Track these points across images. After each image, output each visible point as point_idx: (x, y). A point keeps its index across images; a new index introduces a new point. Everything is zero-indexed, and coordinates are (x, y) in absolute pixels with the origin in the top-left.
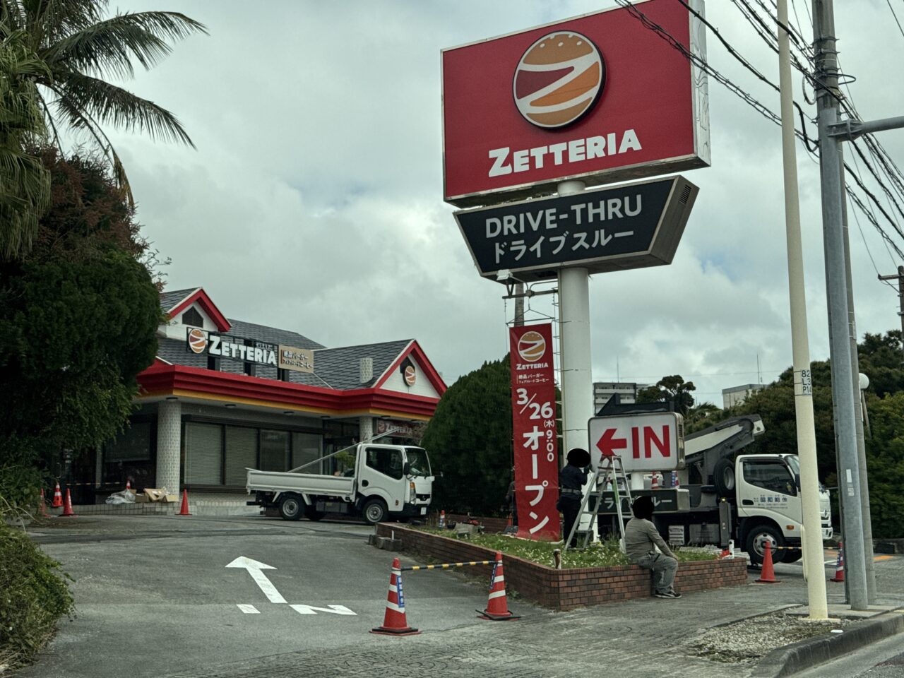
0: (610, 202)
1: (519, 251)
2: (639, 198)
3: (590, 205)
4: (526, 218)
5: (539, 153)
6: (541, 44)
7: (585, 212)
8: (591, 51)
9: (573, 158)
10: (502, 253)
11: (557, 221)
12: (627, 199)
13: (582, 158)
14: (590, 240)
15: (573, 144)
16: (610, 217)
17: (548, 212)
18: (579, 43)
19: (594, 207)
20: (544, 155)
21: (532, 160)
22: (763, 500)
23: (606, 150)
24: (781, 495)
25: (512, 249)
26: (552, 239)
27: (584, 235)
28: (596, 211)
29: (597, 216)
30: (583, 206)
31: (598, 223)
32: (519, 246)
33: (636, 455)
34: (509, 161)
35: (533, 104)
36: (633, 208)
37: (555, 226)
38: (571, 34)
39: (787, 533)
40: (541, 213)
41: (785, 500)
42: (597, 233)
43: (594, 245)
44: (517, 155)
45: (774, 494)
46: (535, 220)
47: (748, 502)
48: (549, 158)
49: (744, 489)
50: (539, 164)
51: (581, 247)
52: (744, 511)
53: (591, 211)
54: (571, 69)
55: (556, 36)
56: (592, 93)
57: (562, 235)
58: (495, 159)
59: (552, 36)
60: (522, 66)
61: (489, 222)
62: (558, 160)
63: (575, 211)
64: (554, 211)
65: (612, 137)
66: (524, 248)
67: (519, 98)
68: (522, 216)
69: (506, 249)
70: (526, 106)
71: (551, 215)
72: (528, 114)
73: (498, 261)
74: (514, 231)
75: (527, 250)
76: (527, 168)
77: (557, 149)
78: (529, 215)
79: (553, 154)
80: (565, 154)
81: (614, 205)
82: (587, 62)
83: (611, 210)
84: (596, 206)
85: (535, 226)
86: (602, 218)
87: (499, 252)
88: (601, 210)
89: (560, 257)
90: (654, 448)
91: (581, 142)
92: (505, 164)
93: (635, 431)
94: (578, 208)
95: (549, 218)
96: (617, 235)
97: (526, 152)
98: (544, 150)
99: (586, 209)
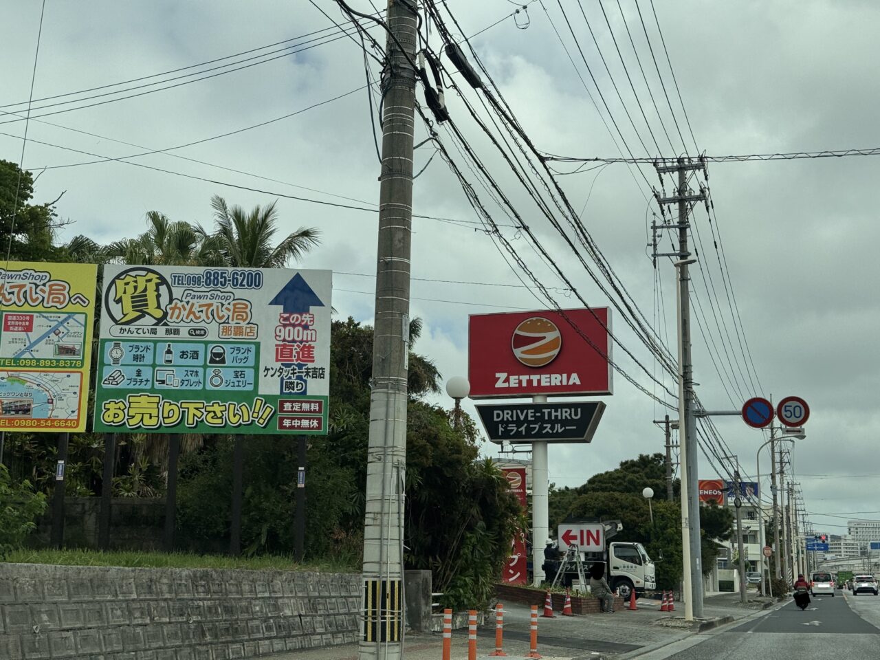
0: (564, 410)
1: (512, 430)
2: (579, 410)
3: (553, 410)
4: (517, 413)
5: (524, 378)
6: (528, 321)
7: (550, 414)
8: (556, 330)
9: (543, 384)
10: (503, 430)
11: (534, 416)
12: (573, 410)
13: (548, 384)
14: (552, 428)
15: (543, 377)
16: (564, 418)
17: (530, 411)
18: (549, 325)
19: (555, 412)
20: (527, 380)
21: (520, 382)
22: (624, 567)
23: (561, 382)
24: (634, 565)
25: (509, 428)
26: (531, 426)
27: (549, 426)
28: (556, 414)
29: (556, 416)
30: (549, 410)
31: (557, 420)
32: (513, 428)
33: (582, 543)
34: (507, 380)
35: (523, 352)
36: (576, 415)
37: (533, 419)
38: (545, 320)
39: (636, 585)
40: (525, 411)
41: (636, 567)
42: (556, 425)
43: (555, 432)
44: (512, 378)
45: (630, 564)
46: (522, 415)
47: (616, 568)
48: (530, 382)
49: (614, 561)
50: (524, 384)
51: (548, 432)
52: (614, 573)
53: (554, 414)
54: (544, 338)
55: (537, 320)
56: (556, 352)
57: (537, 424)
58: (499, 378)
59: (534, 319)
60: (517, 332)
61: (495, 412)
62: (535, 384)
63: (544, 412)
64: (533, 411)
65: (565, 376)
66: (515, 429)
67: (515, 348)
68: (515, 412)
69: (505, 428)
70: (518, 353)
71: (531, 413)
72: (520, 358)
73: (500, 434)
74: (510, 419)
75: (517, 430)
76: (517, 385)
77: (535, 378)
78: (519, 411)
79: (532, 380)
80: (539, 381)
81: (566, 412)
82: (552, 335)
83: (564, 414)
84: (556, 411)
85: (522, 418)
86: (560, 418)
87: (501, 429)
88: (559, 414)
89: (535, 436)
90: (591, 541)
91: (548, 376)
92: (504, 382)
93: (582, 532)
94: (546, 411)
95: (530, 415)
96: (567, 428)
97: (517, 377)
98: (527, 377)
99: (551, 412)
